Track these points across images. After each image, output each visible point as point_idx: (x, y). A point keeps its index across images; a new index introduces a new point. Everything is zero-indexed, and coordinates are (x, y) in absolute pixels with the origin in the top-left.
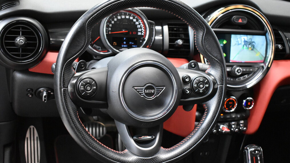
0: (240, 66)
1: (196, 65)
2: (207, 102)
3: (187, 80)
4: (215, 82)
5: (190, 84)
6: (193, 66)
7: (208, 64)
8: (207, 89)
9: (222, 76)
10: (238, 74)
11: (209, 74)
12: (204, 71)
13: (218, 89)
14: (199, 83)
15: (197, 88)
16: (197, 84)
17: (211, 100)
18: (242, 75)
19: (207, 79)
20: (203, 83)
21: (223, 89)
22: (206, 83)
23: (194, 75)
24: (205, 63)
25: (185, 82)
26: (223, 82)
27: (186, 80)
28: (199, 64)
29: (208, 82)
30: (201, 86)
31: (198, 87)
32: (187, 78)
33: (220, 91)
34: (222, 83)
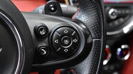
0: (115, 8)
1: (57, 8)
2: (77, 66)
3: (43, 33)
4: (88, 33)
5: (47, 39)
6: (53, 9)
7: (74, 6)
8: (76, 46)
9: (99, 24)
10: (112, 17)
11: (78, 22)
12: (69, 16)
13: (93, 44)
14: (62, 36)
15: (58, 45)
16: (59, 38)
17: (83, 63)
18: (117, 18)
19: (75, 30)
20: (69, 36)
21: (100, 44)
22: (74, 37)
23: (53, 24)
24: (70, 4)
25: (39, 37)
26: (101, 34)
27: (41, 33)
28: (62, 6)
29: (77, 35)
30: (66, 42)
31: (61, 43)
32: (41, 30)
33: (97, 49)
34: (98, 35)
